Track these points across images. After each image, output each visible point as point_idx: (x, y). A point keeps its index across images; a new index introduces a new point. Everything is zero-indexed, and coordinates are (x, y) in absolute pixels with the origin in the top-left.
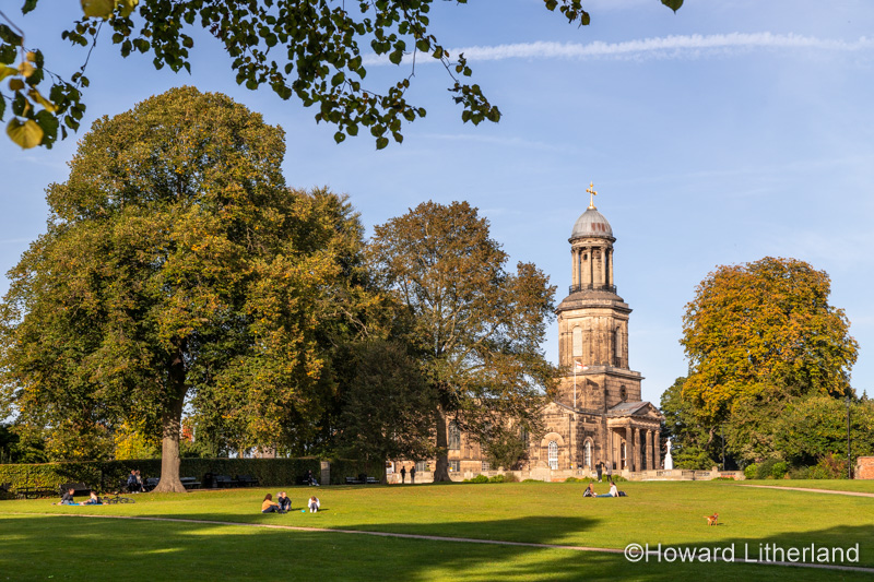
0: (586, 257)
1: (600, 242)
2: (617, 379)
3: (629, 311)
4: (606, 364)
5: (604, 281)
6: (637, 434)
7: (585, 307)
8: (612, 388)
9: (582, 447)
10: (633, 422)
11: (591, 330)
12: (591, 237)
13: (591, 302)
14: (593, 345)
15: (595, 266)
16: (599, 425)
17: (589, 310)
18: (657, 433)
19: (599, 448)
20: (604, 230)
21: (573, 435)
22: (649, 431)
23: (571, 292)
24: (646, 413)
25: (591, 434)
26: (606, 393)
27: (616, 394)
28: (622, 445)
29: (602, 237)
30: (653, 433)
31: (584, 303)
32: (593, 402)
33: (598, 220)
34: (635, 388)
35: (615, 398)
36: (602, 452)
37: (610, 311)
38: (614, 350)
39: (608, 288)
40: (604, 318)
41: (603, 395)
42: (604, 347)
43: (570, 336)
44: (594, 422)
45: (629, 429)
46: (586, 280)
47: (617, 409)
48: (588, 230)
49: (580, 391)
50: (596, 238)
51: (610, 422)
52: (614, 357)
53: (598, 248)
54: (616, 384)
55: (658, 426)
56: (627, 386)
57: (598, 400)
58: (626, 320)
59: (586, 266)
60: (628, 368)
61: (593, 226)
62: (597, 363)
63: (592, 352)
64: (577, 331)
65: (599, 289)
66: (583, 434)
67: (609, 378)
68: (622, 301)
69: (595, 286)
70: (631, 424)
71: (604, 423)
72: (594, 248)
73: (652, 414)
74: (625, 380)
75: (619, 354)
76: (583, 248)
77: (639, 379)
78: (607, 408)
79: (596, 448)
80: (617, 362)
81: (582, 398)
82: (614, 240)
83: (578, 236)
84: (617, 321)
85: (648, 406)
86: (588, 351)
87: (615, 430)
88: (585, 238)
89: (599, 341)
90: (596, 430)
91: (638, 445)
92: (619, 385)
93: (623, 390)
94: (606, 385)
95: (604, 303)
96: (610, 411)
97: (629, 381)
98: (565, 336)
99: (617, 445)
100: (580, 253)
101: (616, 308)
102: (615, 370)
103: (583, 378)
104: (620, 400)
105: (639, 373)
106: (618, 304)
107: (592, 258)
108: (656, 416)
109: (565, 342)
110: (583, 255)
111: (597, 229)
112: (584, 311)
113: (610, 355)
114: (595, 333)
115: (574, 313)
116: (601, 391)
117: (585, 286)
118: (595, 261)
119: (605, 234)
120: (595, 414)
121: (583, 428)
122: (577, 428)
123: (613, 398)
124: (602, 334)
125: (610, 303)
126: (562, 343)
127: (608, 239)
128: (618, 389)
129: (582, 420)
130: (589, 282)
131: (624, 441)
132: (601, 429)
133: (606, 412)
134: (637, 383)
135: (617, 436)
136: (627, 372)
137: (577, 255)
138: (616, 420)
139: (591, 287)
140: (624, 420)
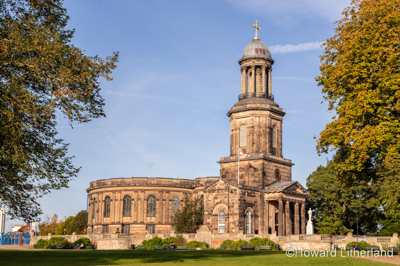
0: (251, 73)
1: (261, 62)
2: (273, 164)
3: (283, 114)
4: (264, 152)
5: (264, 91)
6: (287, 206)
7: (249, 110)
8: (269, 171)
9: (243, 215)
10: (284, 196)
11: (253, 127)
12: (255, 58)
13: (254, 106)
14: (255, 138)
15: (258, 81)
16: (258, 199)
17: (252, 112)
18: (303, 205)
19: (258, 217)
20: (264, 54)
21: (236, 206)
22: (297, 204)
23: (240, 99)
24: (295, 190)
25: (251, 205)
26: (264, 174)
27: (272, 175)
28: (276, 214)
29: (263, 59)
30: (300, 206)
31: (248, 106)
32: (254, 181)
33: (260, 47)
34: (287, 171)
35: (271, 178)
36: (260, 219)
37: (268, 113)
38: (271, 142)
39: (267, 96)
40: (263, 119)
41: (261, 176)
42: (263, 140)
43: (238, 132)
44: (254, 196)
45: (281, 202)
46: (251, 90)
47: (272, 187)
48: (253, 54)
49: (244, 173)
50: (258, 59)
51: (266, 196)
52: (271, 147)
53: (260, 67)
54: (272, 167)
55: (304, 200)
56: (281, 170)
57: (257, 179)
58: (281, 121)
59: (251, 80)
60: (282, 157)
61: (257, 50)
62: (258, 152)
63: (254, 144)
64: (243, 128)
65: (260, 97)
66: (245, 205)
67: (266, 163)
68: (278, 106)
69: (258, 94)
70: (282, 197)
71: (262, 197)
72: (257, 67)
73: (299, 191)
74: (279, 165)
75: (275, 146)
76: (249, 67)
77: (290, 165)
78: (264, 185)
79: (255, 216)
80: (273, 151)
81: (246, 178)
82: (272, 62)
83: (245, 58)
84: (273, 121)
85: (296, 184)
86: (251, 143)
87: (271, 202)
88: (250, 59)
89: (259, 135)
90: (255, 202)
91: (288, 214)
92: (274, 168)
93: (277, 173)
94: (263, 168)
95: (264, 106)
96: (266, 188)
97: (282, 166)
98: (234, 132)
99: (272, 214)
100: (247, 71)
101: (272, 111)
102: (271, 157)
103: (246, 163)
104: (274, 179)
105: (290, 161)
106: (275, 108)
107: (255, 75)
108: (302, 193)
109: (234, 136)
110: (249, 73)
111: (259, 53)
112: (248, 113)
113: (268, 146)
114: (256, 129)
115: (241, 114)
116: (260, 172)
117: (250, 95)
118: (258, 77)
119: (266, 57)
120: (255, 190)
121: (245, 201)
122: (240, 200)
123: (269, 178)
124: (261, 130)
125: (268, 106)
126: (232, 137)
127: (268, 60)
128: (273, 172)
129: (244, 194)
130: (253, 91)
131: (277, 211)
132: (259, 201)
133: (263, 188)
134: (289, 168)
135: (272, 208)
136: (281, 159)
137: (244, 72)
138: (271, 195)
139: (254, 95)
140: (277, 195)
